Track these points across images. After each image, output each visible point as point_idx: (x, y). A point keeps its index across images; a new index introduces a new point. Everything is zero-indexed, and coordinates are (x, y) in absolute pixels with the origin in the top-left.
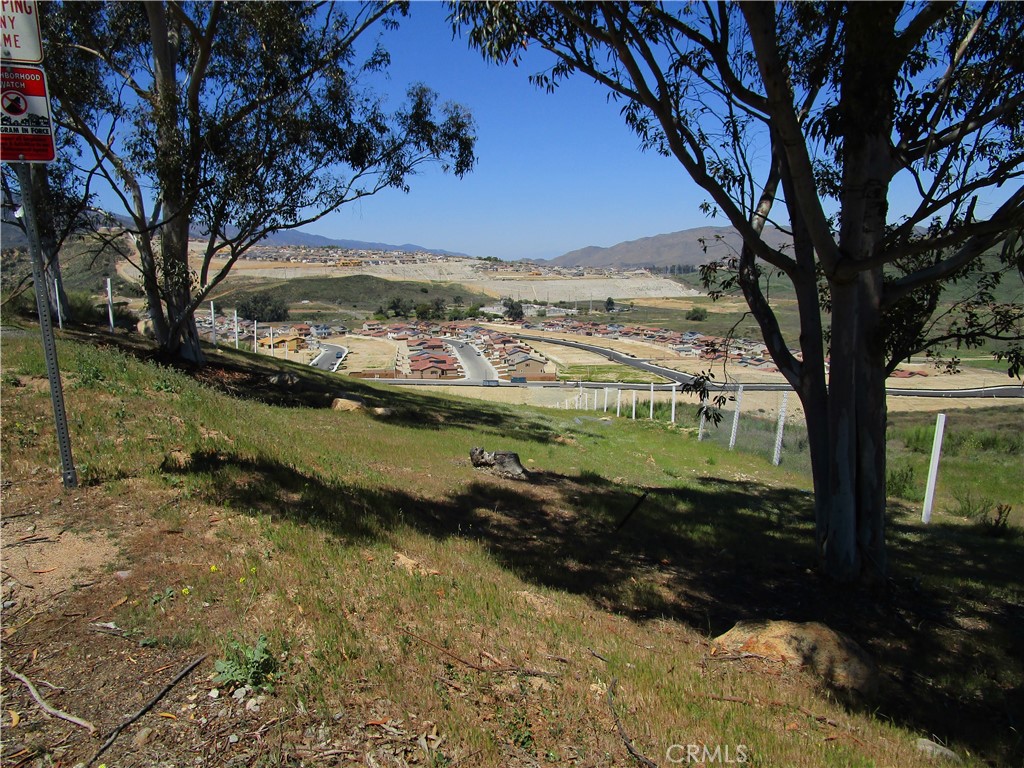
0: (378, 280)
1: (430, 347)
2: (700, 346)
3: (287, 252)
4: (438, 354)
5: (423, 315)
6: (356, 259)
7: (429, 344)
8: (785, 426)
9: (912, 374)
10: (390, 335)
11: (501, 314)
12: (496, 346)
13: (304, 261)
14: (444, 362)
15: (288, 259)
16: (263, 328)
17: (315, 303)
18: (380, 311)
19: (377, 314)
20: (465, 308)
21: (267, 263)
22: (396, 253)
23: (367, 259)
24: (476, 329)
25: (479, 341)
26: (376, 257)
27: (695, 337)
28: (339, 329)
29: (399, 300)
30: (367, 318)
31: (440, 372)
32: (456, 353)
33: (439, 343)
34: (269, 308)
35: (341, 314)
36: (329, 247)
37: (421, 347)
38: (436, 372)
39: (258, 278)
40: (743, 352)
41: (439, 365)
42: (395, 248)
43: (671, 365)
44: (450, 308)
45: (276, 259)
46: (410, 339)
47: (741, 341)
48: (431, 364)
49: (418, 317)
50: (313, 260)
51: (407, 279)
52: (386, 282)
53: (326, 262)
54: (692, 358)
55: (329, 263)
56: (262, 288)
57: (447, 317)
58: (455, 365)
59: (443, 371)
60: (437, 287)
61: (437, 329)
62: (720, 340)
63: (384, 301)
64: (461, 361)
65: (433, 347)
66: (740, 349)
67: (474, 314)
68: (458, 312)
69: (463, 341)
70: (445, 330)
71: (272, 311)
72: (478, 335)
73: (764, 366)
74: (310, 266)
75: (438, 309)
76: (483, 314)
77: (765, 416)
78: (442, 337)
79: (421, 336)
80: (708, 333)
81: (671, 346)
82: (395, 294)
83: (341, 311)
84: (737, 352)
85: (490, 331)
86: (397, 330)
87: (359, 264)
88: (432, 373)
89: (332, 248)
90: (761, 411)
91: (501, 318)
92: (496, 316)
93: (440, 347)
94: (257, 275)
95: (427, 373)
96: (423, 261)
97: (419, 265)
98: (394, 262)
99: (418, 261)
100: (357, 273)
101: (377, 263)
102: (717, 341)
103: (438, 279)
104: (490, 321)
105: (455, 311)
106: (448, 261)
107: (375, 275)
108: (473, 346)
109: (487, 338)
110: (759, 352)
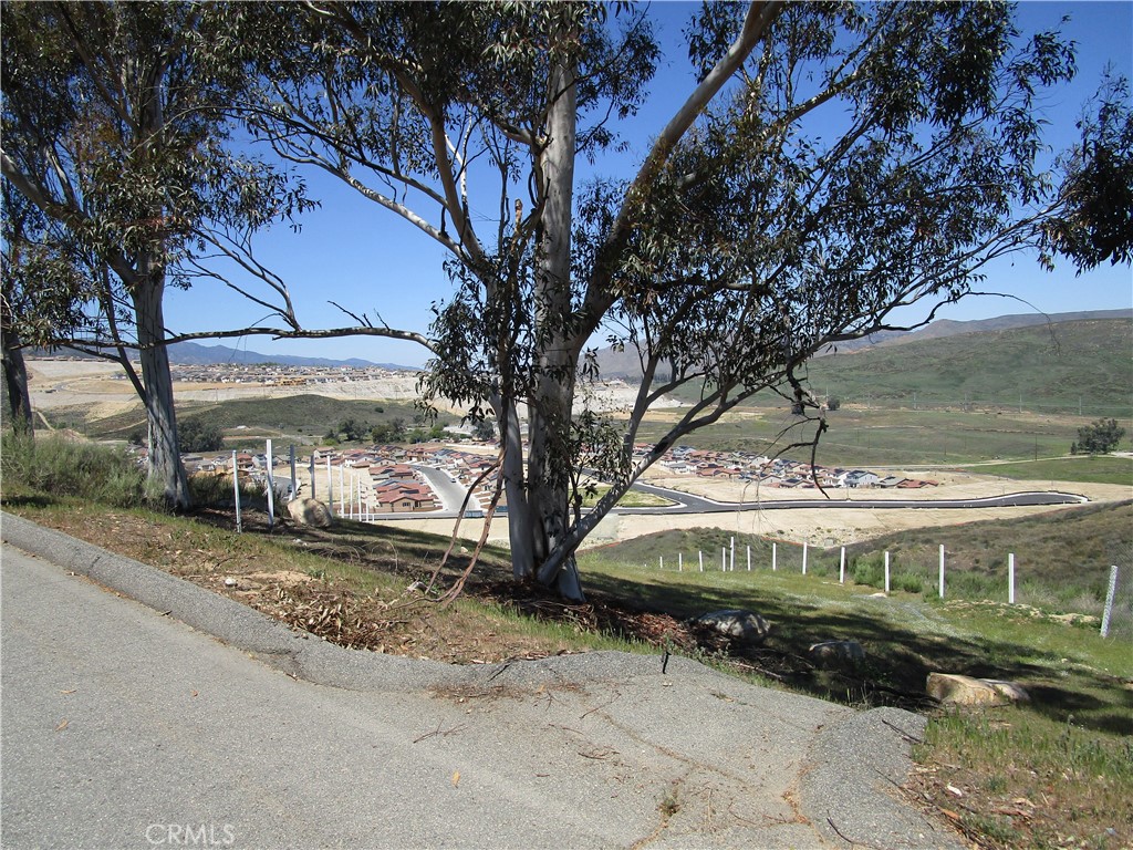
0: (326, 400)
1: (398, 475)
2: (695, 461)
3: (218, 371)
4: (408, 482)
5: (380, 438)
6: (299, 377)
7: (397, 470)
8: (808, 547)
9: (922, 484)
10: (348, 463)
11: (468, 433)
12: (474, 471)
13: (238, 381)
14: (417, 492)
15: (219, 379)
16: (195, 459)
17: (252, 428)
18: (331, 435)
19: (327, 438)
20: (427, 429)
21: (194, 384)
22: (344, 370)
23: (312, 377)
24: (448, 452)
25: (451, 466)
26: (322, 375)
27: (687, 452)
28: (287, 458)
29: (352, 422)
30: (315, 444)
31: (413, 503)
32: (427, 481)
33: (408, 470)
34: (200, 435)
35: (284, 440)
36: (266, 364)
37: (387, 475)
38: (408, 504)
39: (184, 402)
40: (740, 467)
41: (412, 496)
42: (340, 364)
43: (669, 483)
44: (410, 429)
45: (204, 380)
46: (372, 466)
47: (737, 455)
48: (403, 495)
49: (375, 440)
50: (249, 380)
51: (359, 398)
52: (335, 402)
53: (263, 381)
54: (688, 476)
55: (267, 382)
56: (189, 413)
57: (408, 439)
58: (429, 495)
59: (416, 502)
60: (393, 406)
61: (402, 453)
62: (714, 454)
63: (334, 424)
64: (435, 490)
65: (401, 475)
66: (736, 463)
67: (438, 435)
68: (421, 433)
69: (433, 466)
70: (411, 454)
71: (203, 439)
72: (449, 459)
73: (768, 481)
74: (245, 387)
75: (397, 431)
76: (448, 434)
77: (785, 538)
78: (408, 462)
79: (385, 462)
80: (699, 447)
81: (662, 462)
82: (347, 415)
83: (284, 436)
84: (734, 467)
85: (464, 454)
86: (356, 456)
87: (303, 383)
88: (405, 504)
89: (270, 365)
90: (781, 532)
91: (470, 438)
92: (463, 436)
93: (410, 474)
94: (182, 399)
95: (398, 506)
96: (376, 377)
97: (372, 381)
98: (343, 380)
99: (370, 377)
100: (301, 393)
101: (323, 381)
102: (711, 455)
103: (394, 397)
104: (456, 442)
105: (417, 431)
106: (404, 376)
107: (322, 394)
108: (445, 471)
109: (460, 462)
110: (758, 466)
